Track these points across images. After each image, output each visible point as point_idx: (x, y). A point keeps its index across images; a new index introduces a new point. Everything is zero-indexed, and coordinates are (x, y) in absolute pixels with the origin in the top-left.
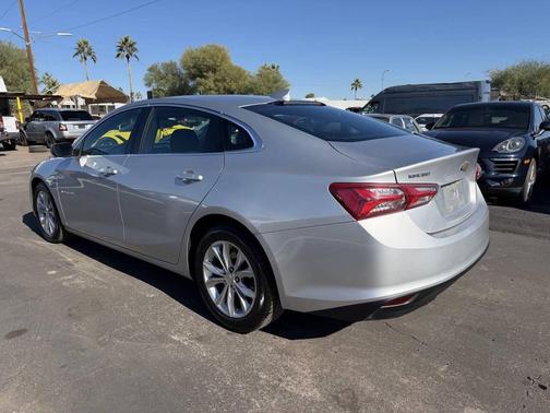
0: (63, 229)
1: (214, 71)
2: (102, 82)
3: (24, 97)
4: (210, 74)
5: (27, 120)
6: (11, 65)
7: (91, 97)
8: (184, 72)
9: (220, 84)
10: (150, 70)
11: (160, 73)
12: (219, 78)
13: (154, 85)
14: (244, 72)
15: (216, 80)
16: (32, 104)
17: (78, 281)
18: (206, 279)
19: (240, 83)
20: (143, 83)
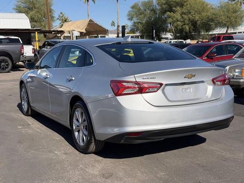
0: (31, 108)
1: (182, 6)
2: (91, 21)
3: (40, 32)
4: (178, 8)
5: (40, 47)
6: (38, 8)
7: (82, 31)
8: (158, 7)
9: (185, 17)
10: (133, 7)
11: (140, 9)
12: (185, 11)
13: (135, 20)
14: (207, 5)
15: (183, 13)
16: (45, 36)
17: (29, 131)
18: (74, 128)
19: (203, 14)
20: (127, 18)
